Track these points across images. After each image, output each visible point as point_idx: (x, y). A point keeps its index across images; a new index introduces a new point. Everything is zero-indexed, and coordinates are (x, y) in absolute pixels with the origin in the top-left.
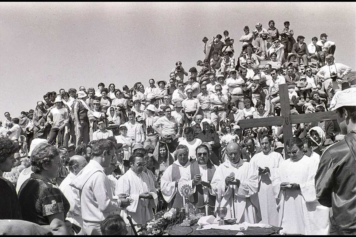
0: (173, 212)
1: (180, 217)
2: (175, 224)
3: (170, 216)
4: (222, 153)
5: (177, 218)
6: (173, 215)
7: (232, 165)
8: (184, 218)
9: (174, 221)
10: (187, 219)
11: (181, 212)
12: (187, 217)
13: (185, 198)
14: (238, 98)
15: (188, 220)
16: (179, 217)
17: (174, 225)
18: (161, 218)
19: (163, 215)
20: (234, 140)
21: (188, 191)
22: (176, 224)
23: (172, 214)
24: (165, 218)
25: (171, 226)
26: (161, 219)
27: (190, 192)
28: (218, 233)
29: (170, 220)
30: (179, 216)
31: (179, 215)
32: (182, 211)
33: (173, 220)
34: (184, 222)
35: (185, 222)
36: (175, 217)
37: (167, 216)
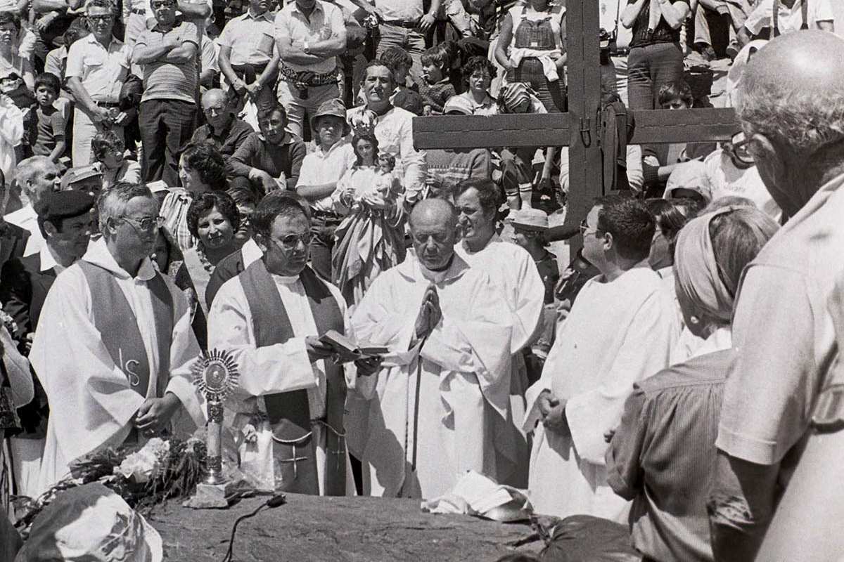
0: (156, 454)
1: (183, 473)
2: (165, 496)
3: (145, 470)
4: (337, 238)
5: (172, 476)
6: (155, 466)
7: (425, 276)
8: (200, 476)
9: (160, 488)
10: (211, 480)
11: (190, 454)
12: (212, 472)
13: (209, 399)
14: (403, 36)
15: (215, 484)
16: (179, 474)
17: (159, 501)
18: (111, 474)
19: (119, 465)
20: (384, 191)
21: (222, 374)
22: (169, 497)
23: (153, 459)
24: (127, 477)
25: (147, 505)
26: (111, 478)
27: (227, 376)
28: (331, 534)
29: (145, 483)
30: (178, 470)
31: (182, 464)
32: (190, 450)
33: (155, 484)
34: (202, 492)
35: (206, 491)
36: (165, 474)
37: (132, 467)
